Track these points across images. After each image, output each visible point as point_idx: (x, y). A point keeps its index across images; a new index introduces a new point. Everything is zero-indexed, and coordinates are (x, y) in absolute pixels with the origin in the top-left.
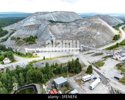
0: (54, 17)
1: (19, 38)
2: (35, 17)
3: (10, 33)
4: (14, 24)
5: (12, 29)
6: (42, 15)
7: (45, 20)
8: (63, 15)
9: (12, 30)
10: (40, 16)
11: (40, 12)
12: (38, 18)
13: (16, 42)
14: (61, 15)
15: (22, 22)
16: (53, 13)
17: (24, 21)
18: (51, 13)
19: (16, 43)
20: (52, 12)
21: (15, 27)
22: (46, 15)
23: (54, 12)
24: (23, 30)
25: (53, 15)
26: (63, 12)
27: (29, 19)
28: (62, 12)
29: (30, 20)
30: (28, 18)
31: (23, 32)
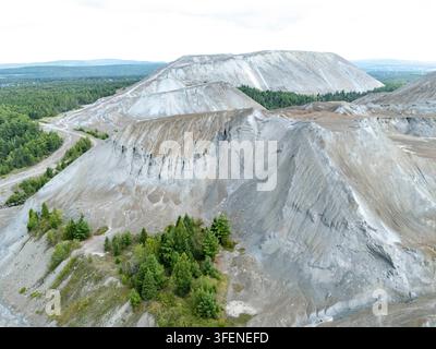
0: (256, 73)
1: (78, 233)
2: (181, 72)
3: (69, 148)
4: (95, 100)
5: (83, 124)
6: (210, 68)
7: (224, 86)
8: (291, 67)
9: (81, 130)
10: (202, 70)
11: (201, 57)
12: (193, 79)
13: (52, 268)
14: (281, 63)
15: (129, 93)
16: (251, 59)
17: (140, 89)
18: (245, 56)
19: (52, 278)
20: (250, 55)
21: (96, 116)
22: (225, 64)
23: (256, 54)
24: (123, 150)
25: (251, 64)
26: (291, 52)
27: (158, 80)
28: (289, 55)
29: (163, 87)
30: (156, 76)
31: (119, 167)
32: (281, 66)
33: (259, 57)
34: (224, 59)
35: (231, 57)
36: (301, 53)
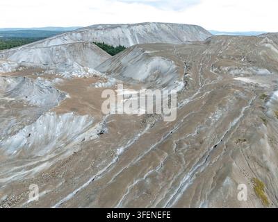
0: (134, 38)
2: (78, 35)
6: (101, 33)
8: (162, 35)
10: (94, 34)
14: (156, 31)
16: (133, 28)
18: (129, 26)
22: (113, 31)
23: (138, 24)
25: (132, 31)
26: (166, 24)
28: (163, 26)
32: (155, 34)
33: (140, 27)
34: (113, 27)
35: (119, 26)
36: (172, 25)
